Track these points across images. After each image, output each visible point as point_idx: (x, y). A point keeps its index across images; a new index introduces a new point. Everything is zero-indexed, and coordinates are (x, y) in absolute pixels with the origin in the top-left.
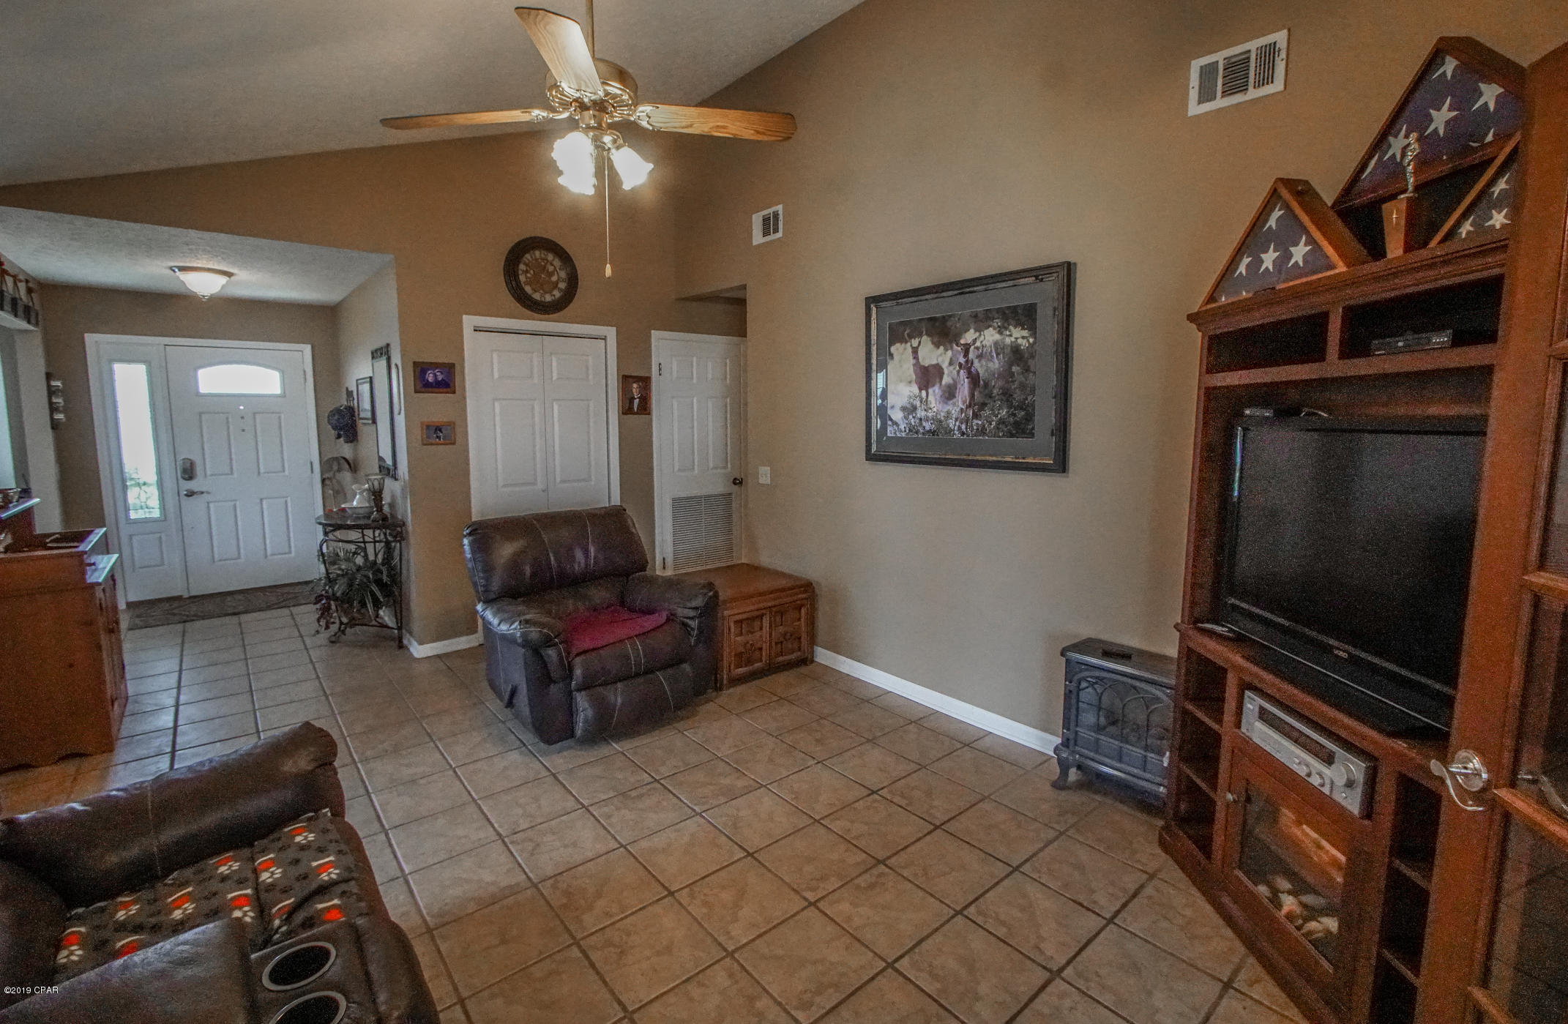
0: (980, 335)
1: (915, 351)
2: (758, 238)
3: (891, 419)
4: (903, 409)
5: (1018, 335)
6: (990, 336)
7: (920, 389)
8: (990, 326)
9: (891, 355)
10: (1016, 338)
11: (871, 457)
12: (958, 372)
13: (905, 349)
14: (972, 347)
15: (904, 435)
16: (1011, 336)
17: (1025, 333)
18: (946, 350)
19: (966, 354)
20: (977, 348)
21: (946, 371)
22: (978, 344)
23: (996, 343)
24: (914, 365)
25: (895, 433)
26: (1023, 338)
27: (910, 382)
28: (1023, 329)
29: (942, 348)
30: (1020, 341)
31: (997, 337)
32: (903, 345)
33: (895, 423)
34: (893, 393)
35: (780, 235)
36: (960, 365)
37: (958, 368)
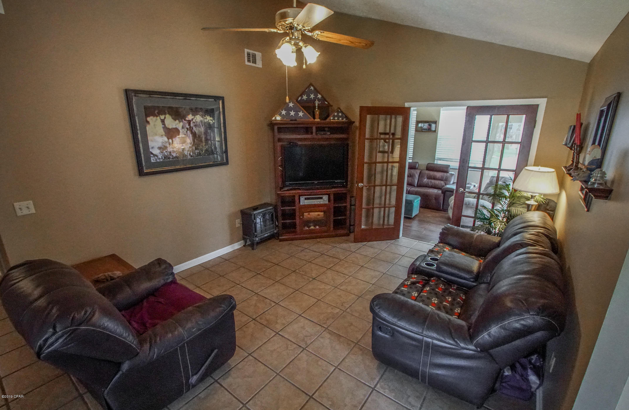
0: (195, 117)
1: (163, 121)
3: (152, 154)
4: (160, 148)
6: (198, 118)
7: (168, 139)
8: (198, 114)
9: (148, 122)
10: (209, 120)
11: (142, 174)
12: (187, 132)
13: (157, 120)
14: (192, 122)
15: (161, 160)
16: (206, 119)
17: (211, 118)
18: (180, 122)
19: (189, 124)
20: (194, 122)
21: (181, 131)
22: (194, 121)
23: (201, 121)
24: (163, 128)
25: (156, 160)
26: (211, 120)
27: (162, 136)
28: (211, 117)
29: (177, 121)
30: (210, 121)
31: (202, 119)
32: (155, 118)
33: (155, 155)
34: (152, 141)
36: (187, 128)
37: (186, 130)
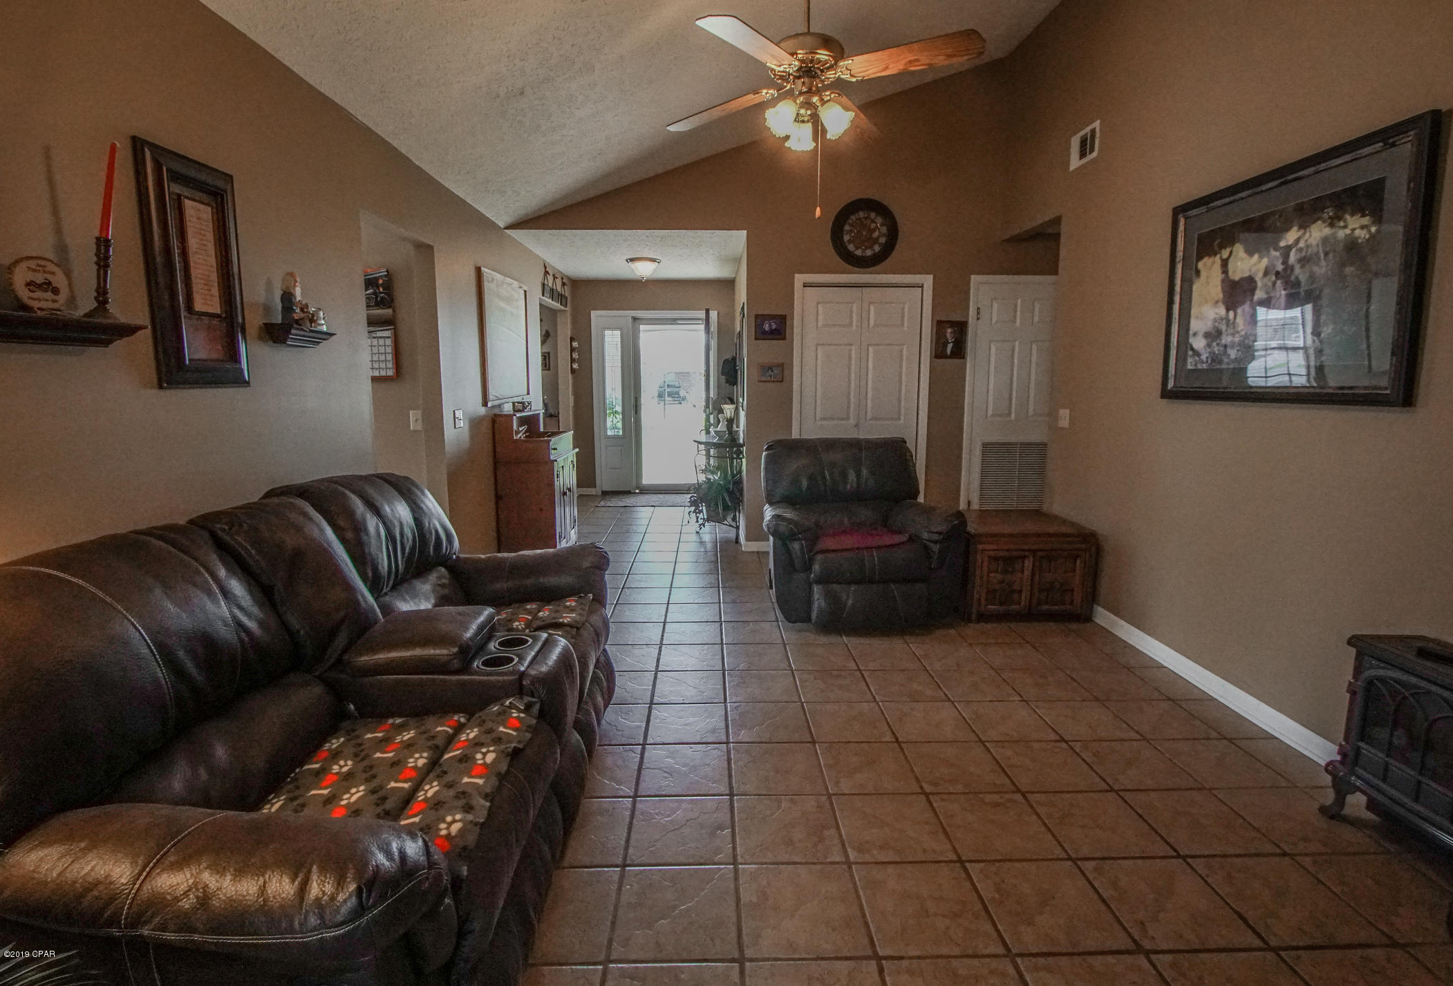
0: (1304, 234)
1: (1225, 263)
2: (1075, 162)
3: (1192, 349)
4: (1207, 335)
5: (1356, 226)
6: (1318, 233)
7: (1228, 310)
8: (1319, 219)
9: (1198, 273)
10: (1353, 230)
11: (1166, 394)
12: (1274, 284)
13: (1214, 263)
14: (1294, 250)
15: (1205, 366)
16: (1345, 227)
17: (1366, 220)
18: (1261, 258)
19: (1286, 256)
20: (1301, 250)
21: (1259, 284)
22: (1301, 244)
23: (1325, 240)
24: (1223, 281)
25: (1196, 365)
26: (1362, 227)
27: (1217, 302)
28: (1364, 216)
29: (1256, 257)
30: (1357, 232)
31: (1327, 231)
32: (1212, 259)
33: (1197, 353)
34: (1197, 318)
35: (1095, 154)
36: (1277, 273)
37: (1274, 278)
